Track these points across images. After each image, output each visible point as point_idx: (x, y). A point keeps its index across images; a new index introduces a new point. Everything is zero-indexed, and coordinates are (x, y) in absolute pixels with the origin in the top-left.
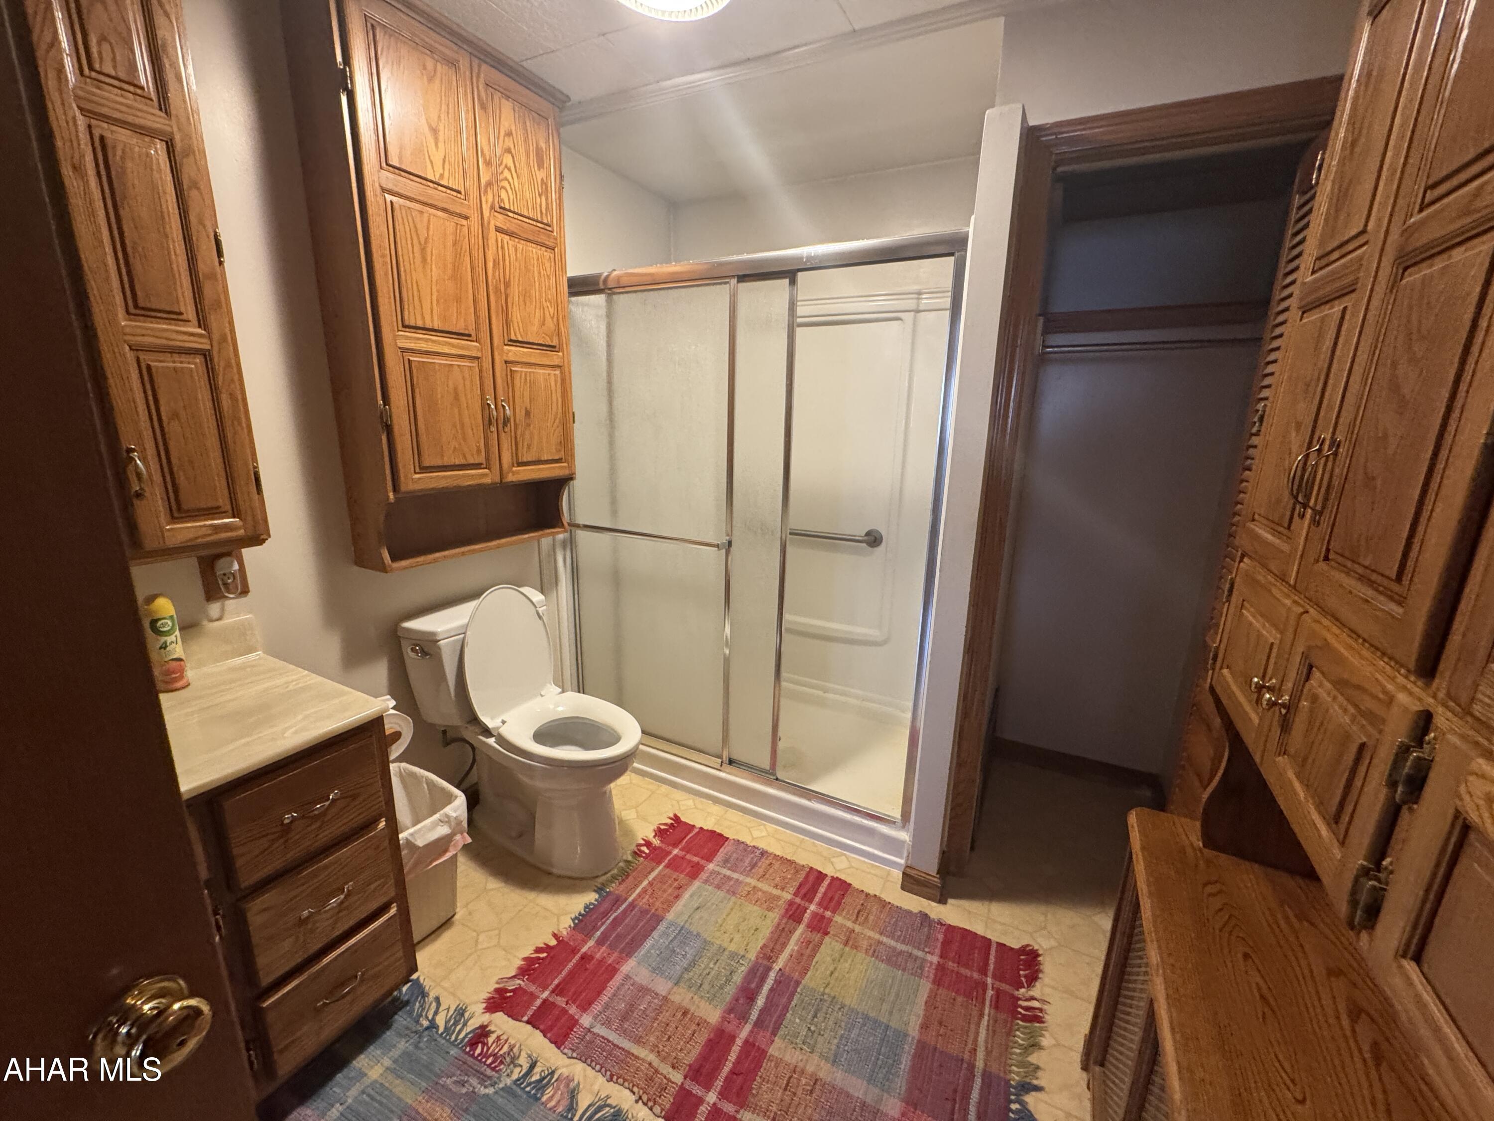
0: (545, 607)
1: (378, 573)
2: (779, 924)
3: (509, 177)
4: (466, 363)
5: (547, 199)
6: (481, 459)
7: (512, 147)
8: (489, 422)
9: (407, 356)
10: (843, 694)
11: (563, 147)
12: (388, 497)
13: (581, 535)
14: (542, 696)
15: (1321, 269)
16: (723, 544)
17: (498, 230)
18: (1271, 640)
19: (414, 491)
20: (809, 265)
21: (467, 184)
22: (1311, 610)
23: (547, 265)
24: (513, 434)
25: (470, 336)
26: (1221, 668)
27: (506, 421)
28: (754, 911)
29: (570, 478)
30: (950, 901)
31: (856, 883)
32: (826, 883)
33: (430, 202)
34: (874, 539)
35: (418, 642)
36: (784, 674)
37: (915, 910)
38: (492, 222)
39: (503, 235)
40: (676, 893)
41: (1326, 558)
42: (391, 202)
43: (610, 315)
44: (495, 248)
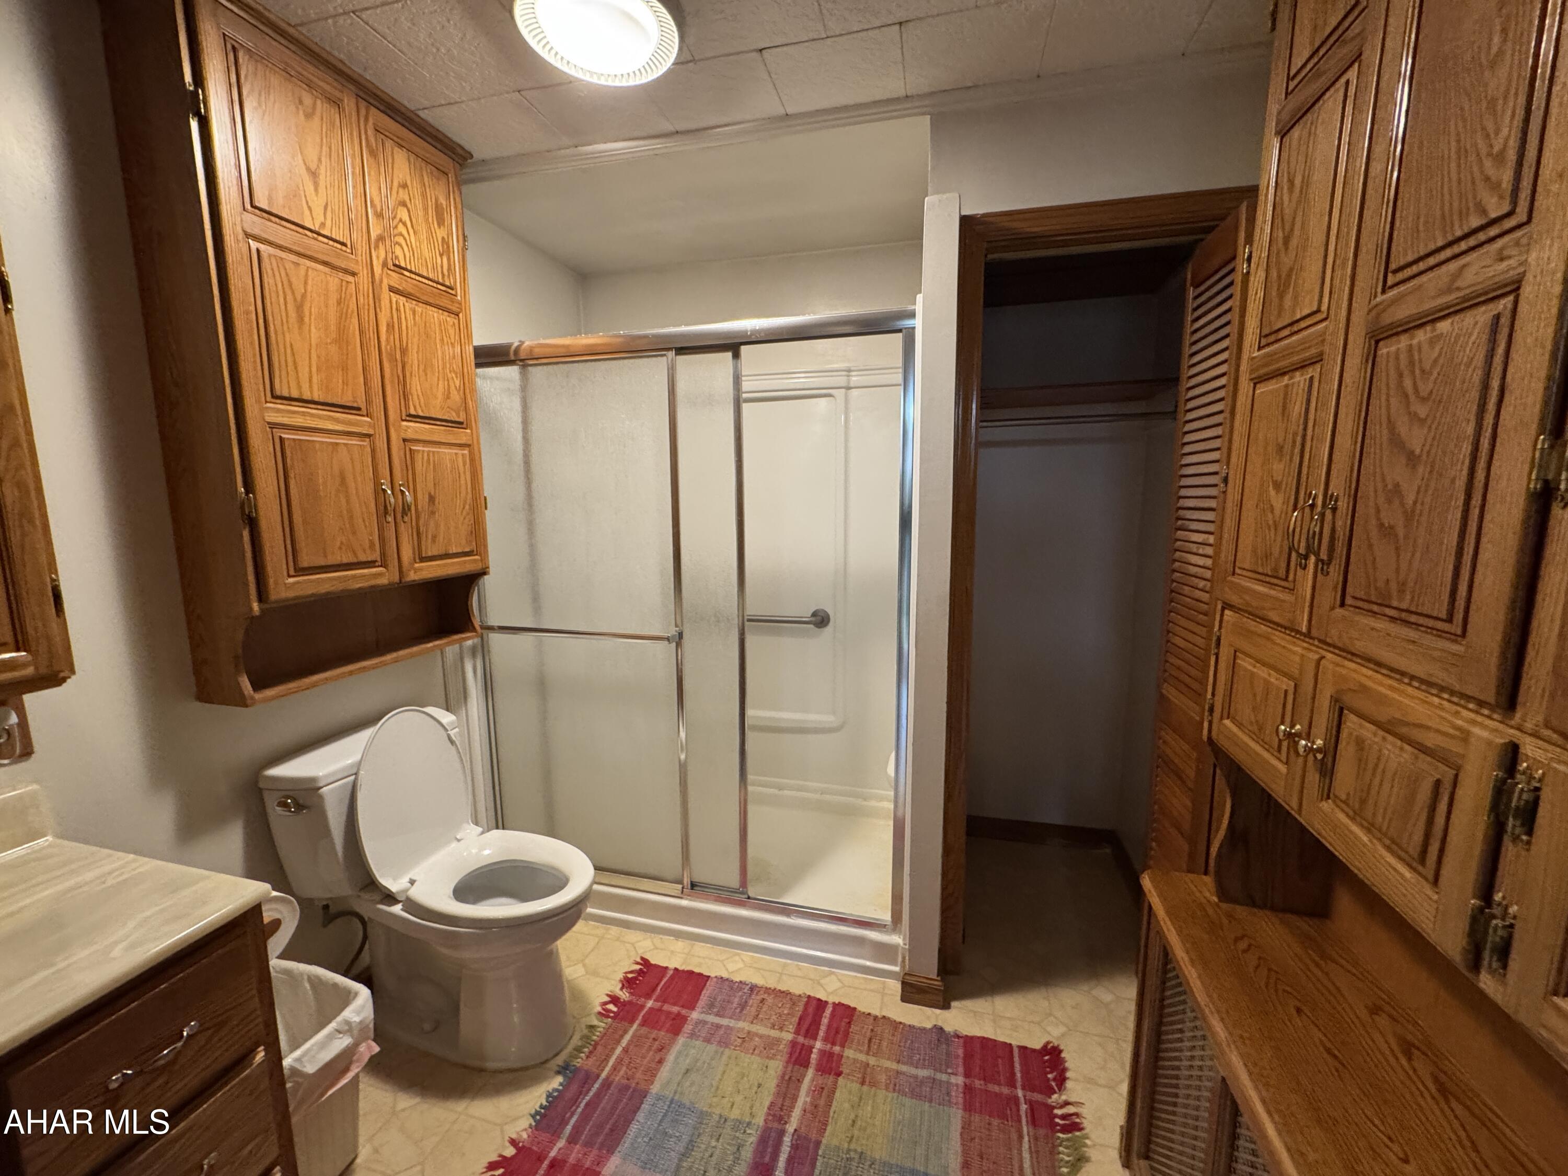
0: (457, 730)
1: (239, 709)
2: (784, 1074)
3: (405, 232)
4: (354, 441)
5: (449, 259)
6: (376, 556)
7: (408, 201)
8: (384, 510)
9: (278, 433)
10: (799, 789)
11: (465, 210)
12: (251, 609)
13: (495, 639)
14: (459, 840)
15: (1268, 345)
16: (673, 636)
17: (392, 289)
18: (1285, 687)
19: (287, 600)
20: (753, 339)
21: (354, 236)
22: (1329, 656)
23: (452, 331)
24: (414, 524)
25: (359, 409)
26: (1222, 718)
27: (406, 509)
28: (750, 1062)
29: (484, 573)
30: (954, 1004)
31: (862, 1007)
32: (828, 1011)
33: (309, 253)
34: (821, 620)
35: (291, 793)
36: (750, 777)
37: (929, 1026)
38: (385, 281)
39: (398, 296)
40: (657, 1059)
41: (1342, 604)
42: (258, 251)
43: (524, 388)
44: (388, 311)
